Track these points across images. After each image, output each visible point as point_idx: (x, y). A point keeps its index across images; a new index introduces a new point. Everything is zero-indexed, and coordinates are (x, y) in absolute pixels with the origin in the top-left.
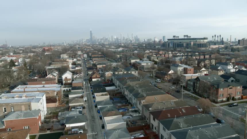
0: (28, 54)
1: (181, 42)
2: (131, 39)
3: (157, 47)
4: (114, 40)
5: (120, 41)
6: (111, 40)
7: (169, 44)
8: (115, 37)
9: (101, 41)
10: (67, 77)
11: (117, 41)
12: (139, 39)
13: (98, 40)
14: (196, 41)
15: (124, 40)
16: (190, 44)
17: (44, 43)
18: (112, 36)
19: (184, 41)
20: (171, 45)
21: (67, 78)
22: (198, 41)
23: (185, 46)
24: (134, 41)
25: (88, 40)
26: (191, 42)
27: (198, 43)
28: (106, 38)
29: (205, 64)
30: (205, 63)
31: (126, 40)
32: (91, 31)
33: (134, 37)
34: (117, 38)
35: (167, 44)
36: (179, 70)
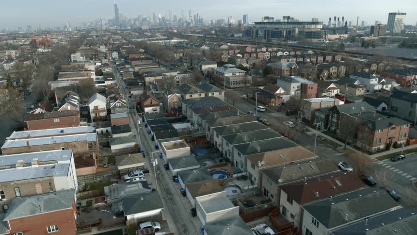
0: (5, 52)
1: (277, 29)
2: (188, 19)
3: (235, 35)
4: (158, 21)
5: (168, 22)
6: (152, 21)
7: (257, 31)
8: (160, 16)
9: (135, 24)
10: (97, 107)
11: (163, 23)
12: (202, 19)
13: (130, 21)
14: (304, 27)
15: (175, 21)
16: (294, 31)
17: (29, 27)
18: (154, 14)
19: (283, 26)
20: (261, 34)
21: (99, 108)
22: (306, 26)
23: (285, 34)
24: (194, 22)
25: (112, 20)
26: (295, 28)
27: (307, 31)
28: (144, 17)
29: (329, 74)
30: (329, 71)
31: (180, 20)
32: (116, 5)
33: (193, 16)
34: (163, 18)
35: (254, 30)
36: (293, 88)
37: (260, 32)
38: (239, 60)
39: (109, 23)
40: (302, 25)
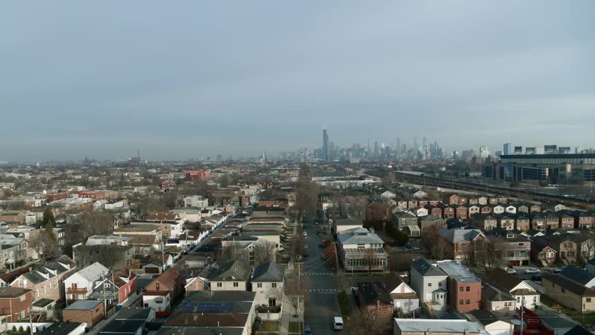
1: (535, 165)
2: (421, 149)
3: (471, 174)
4: (380, 152)
5: (392, 154)
6: (373, 152)
7: (502, 170)
8: (383, 146)
9: (347, 155)
11: (386, 155)
12: (441, 149)
13: (342, 151)
14: (582, 162)
15: (404, 151)
16: (564, 169)
18: (376, 144)
19: (545, 161)
20: (507, 173)
22: (586, 161)
23: (547, 174)
24: (429, 154)
25: (319, 151)
26: (565, 163)
27: (587, 168)
28: (361, 147)
31: (410, 151)
32: (325, 131)
33: (428, 148)
34: (387, 148)
35: (498, 168)
36: (430, 285)
37: (506, 169)
38: (404, 219)
39: (315, 155)
40: (579, 160)
